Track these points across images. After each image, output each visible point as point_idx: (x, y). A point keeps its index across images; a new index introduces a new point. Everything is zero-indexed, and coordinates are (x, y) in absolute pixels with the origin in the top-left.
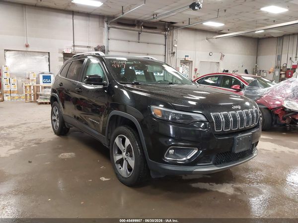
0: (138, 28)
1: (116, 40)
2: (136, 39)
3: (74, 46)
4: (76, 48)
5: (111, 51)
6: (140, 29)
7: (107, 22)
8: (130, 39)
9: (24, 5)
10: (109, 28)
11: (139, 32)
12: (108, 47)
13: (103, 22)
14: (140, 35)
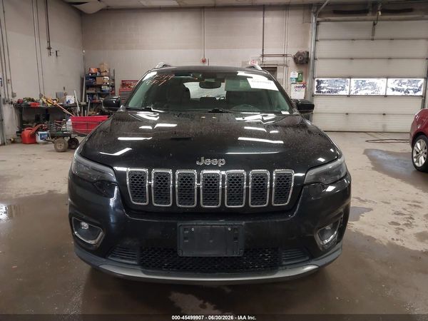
0: (373, 15)
1: (330, 40)
2: (367, 34)
3: (263, 56)
4: (266, 59)
5: (321, 59)
6: (375, 17)
7: (315, 13)
8: (356, 35)
9: (201, 9)
10: (318, 23)
11: (374, 21)
12: (314, 52)
13: (310, 15)
14: (376, 26)
